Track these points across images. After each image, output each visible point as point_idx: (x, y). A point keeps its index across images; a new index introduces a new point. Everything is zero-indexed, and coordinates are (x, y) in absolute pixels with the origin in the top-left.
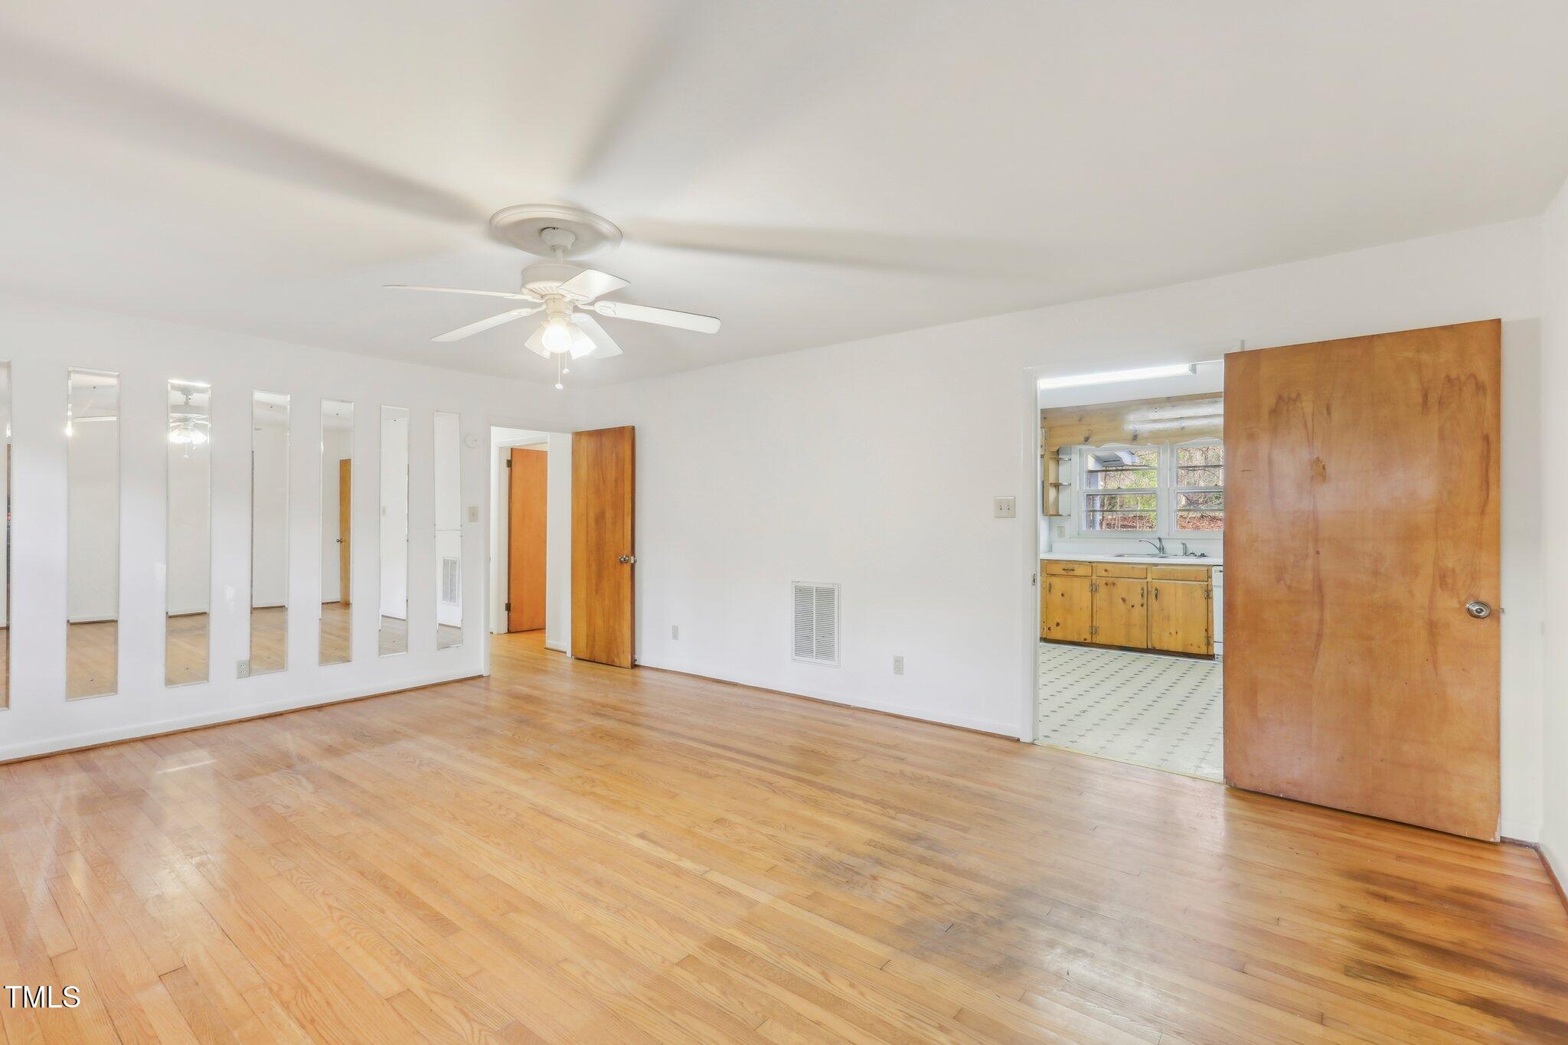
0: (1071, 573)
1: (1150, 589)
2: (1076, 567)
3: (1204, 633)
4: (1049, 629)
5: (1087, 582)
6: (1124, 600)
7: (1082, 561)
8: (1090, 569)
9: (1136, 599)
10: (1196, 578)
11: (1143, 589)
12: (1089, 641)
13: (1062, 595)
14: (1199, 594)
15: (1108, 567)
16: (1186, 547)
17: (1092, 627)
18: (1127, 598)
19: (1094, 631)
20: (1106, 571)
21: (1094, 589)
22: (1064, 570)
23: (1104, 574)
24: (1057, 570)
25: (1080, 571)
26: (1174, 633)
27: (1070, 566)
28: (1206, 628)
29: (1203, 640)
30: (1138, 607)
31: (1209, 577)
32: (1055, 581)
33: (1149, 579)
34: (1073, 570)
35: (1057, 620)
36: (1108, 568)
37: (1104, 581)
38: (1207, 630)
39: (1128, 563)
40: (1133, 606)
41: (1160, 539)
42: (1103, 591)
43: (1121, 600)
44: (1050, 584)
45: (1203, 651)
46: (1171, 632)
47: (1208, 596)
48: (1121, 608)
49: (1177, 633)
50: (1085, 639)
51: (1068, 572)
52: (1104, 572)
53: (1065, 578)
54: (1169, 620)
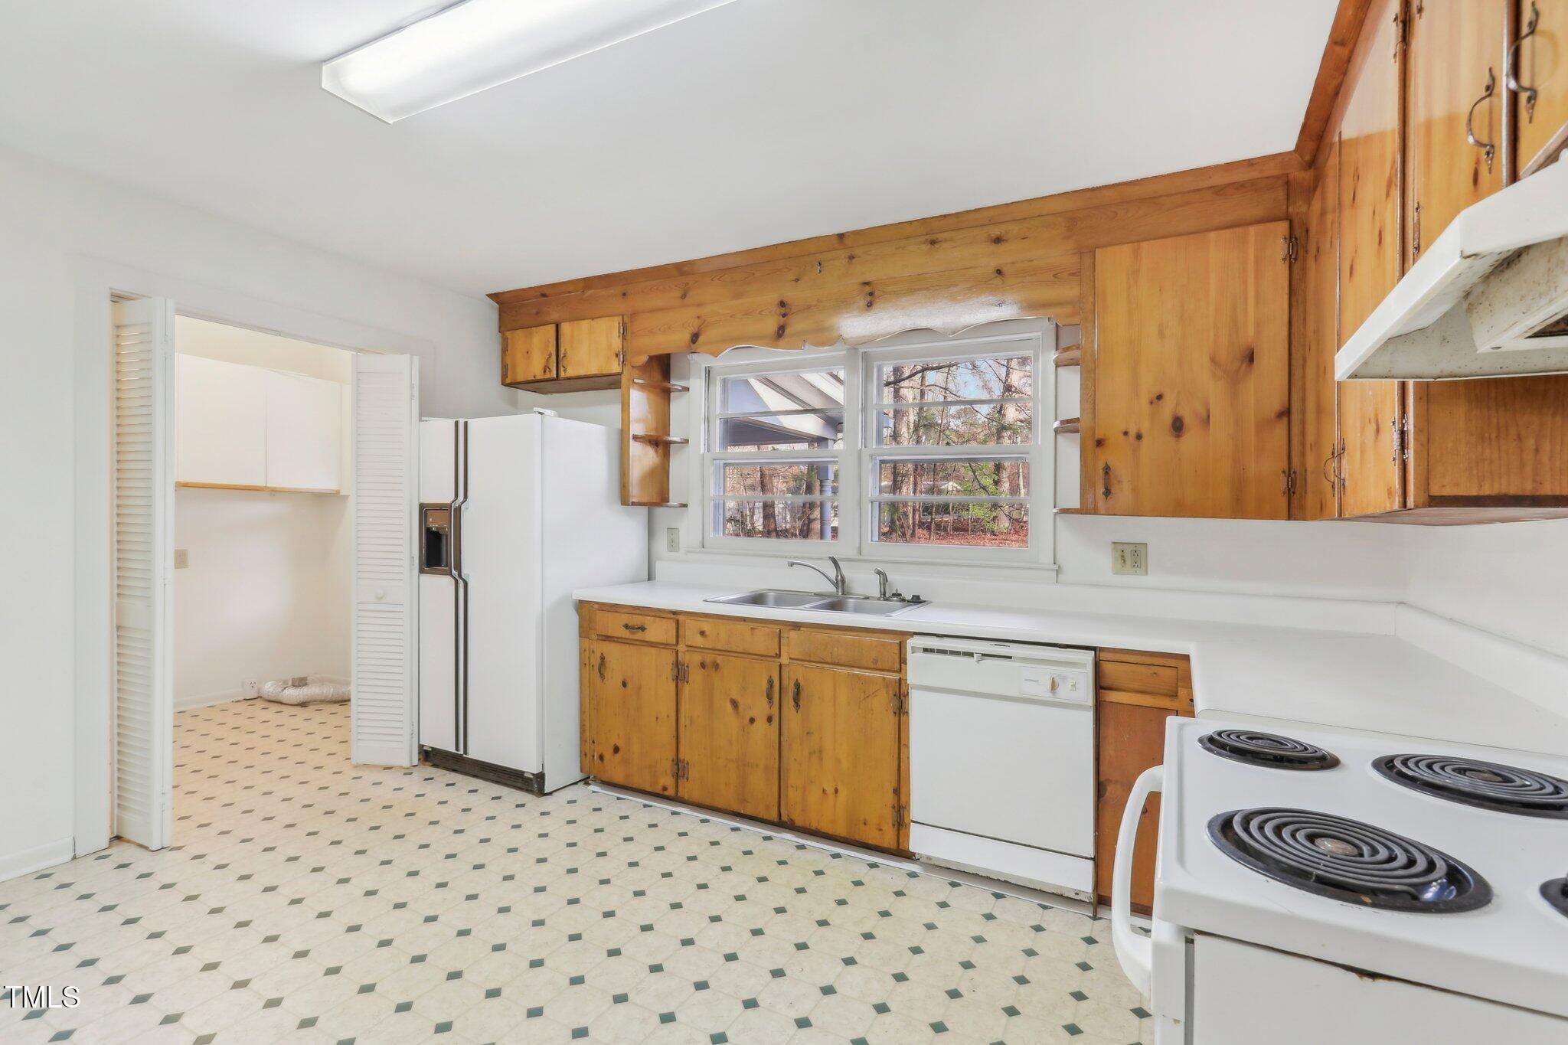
0: (639, 635)
1: (785, 682)
2: (647, 621)
3: (890, 798)
4: (601, 757)
5: (668, 657)
6: (735, 704)
7: (659, 610)
8: (672, 626)
9: (760, 707)
10: (876, 661)
11: (771, 683)
12: (671, 792)
13: (624, 684)
14: (882, 703)
15: (706, 627)
16: (885, 580)
17: (677, 761)
18: (741, 702)
19: (680, 769)
20: (702, 633)
21: (680, 674)
22: (627, 627)
23: (699, 641)
24: (615, 625)
25: (658, 631)
26: (830, 790)
27: (637, 620)
28: (894, 784)
29: (889, 815)
30: (761, 725)
31: (903, 661)
32: (611, 650)
33: (784, 660)
34: (642, 629)
35: (614, 740)
36: (705, 629)
37: (697, 658)
38: (897, 791)
39: (744, 620)
40: (752, 720)
41: (835, 561)
42: (696, 676)
43: (729, 706)
44: (602, 658)
45: (888, 840)
46: (826, 788)
47: (901, 709)
48: (729, 721)
49: (836, 791)
50: (665, 789)
51: (633, 633)
52: (699, 635)
53: (628, 646)
54: (821, 759)
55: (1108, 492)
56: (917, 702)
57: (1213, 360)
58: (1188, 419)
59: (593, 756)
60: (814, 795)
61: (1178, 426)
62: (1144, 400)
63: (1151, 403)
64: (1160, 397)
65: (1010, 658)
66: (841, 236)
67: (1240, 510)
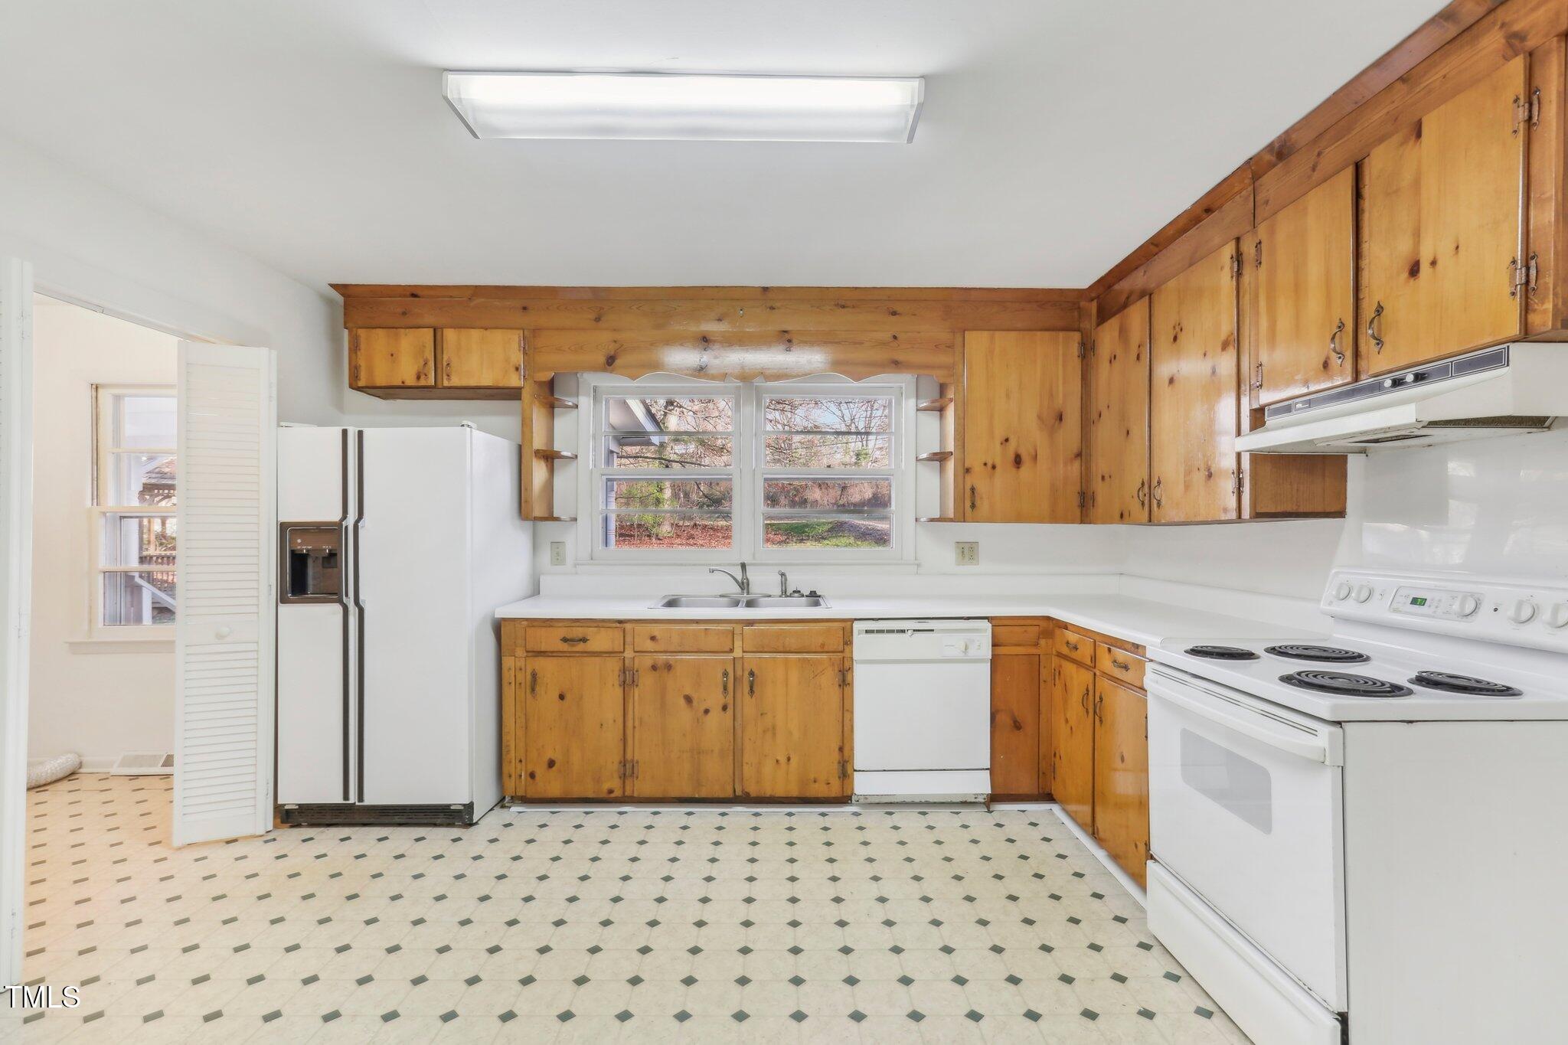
0: (581, 647)
1: (739, 673)
2: (590, 632)
3: (836, 756)
4: (532, 775)
5: (613, 666)
6: (688, 699)
7: (603, 621)
8: (619, 635)
9: (714, 698)
10: (823, 645)
11: (726, 674)
12: (617, 793)
13: (562, 697)
14: (828, 679)
15: (656, 630)
16: (786, 580)
17: (624, 763)
18: (694, 696)
19: (627, 769)
20: (653, 638)
21: (628, 679)
22: (565, 640)
23: (649, 645)
24: (551, 640)
25: (600, 641)
26: (783, 759)
27: (578, 632)
28: (839, 743)
29: (835, 768)
30: (715, 716)
31: (848, 642)
32: (545, 666)
33: (738, 653)
34: (584, 640)
35: (550, 754)
36: (656, 633)
37: (648, 661)
38: (841, 749)
39: (697, 622)
40: (707, 711)
41: (743, 566)
42: (647, 681)
43: (682, 702)
44: (534, 675)
45: (835, 791)
46: (779, 758)
47: (844, 679)
48: (683, 717)
49: (789, 759)
50: (611, 791)
51: (573, 646)
52: (649, 641)
53: (566, 658)
54: (774, 734)
55: (973, 506)
56: (861, 675)
57: (1039, 417)
58: (1025, 457)
59: (521, 776)
60: (768, 768)
61: (1018, 461)
62: (998, 439)
63: (1002, 444)
64: (1007, 440)
65: (933, 630)
66: (765, 289)
67: (1054, 518)
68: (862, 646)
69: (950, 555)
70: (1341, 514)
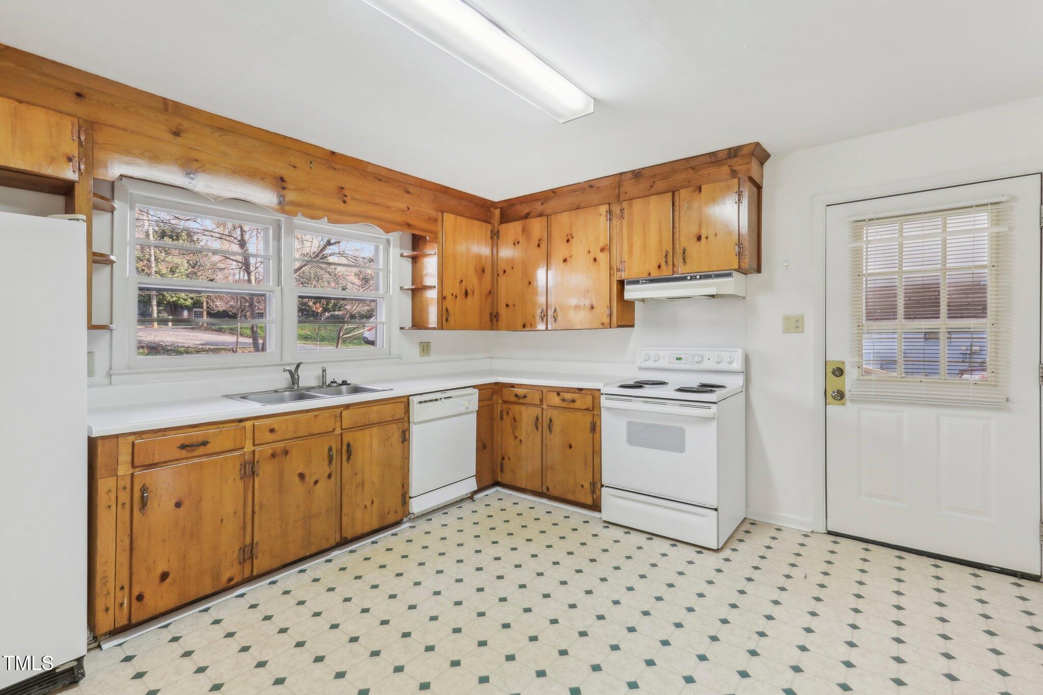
0: (200, 451)
1: (339, 446)
2: (211, 435)
3: (399, 490)
4: (139, 597)
5: (235, 462)
6: (302, 476)
7: (224, 422)
8: (239, 432)
9: (319, 469)
11: (330, 449)
12: (237, 579)
13: (178, 505)
15: (274, 423)
17: (243, 548)
18: (306, 472)
19: (248, 554)
20: (272, 431)
21: (249, 470)
22: (181, 446)
23: (269, 437)
24: (166, 449)
26: (368, 503)
27: (197, 434)
28: (402, 482)
29: (398, 500)
30: (323, 483)
31: (407, 412)
32: (157, 477)
33: (338, 432)
34: (205, 443)
35: (162, 568)
36: (275, 426)
37: (268, 450)
38: (403, 486)
39: (308, 411)
40: (316, 482)
42: (266, 470)
43: (297, 479)
44: (144, 491)
45: (400, 515)
46: (366, 504)
47: (405, 438)
48: (297, 490)
49: (373, 502)
50: (230, 580)
51: (193, 451)
52: (269, 434)
53: (183, 465)
54: (363, 487)
55: (447, 320)
56: (416, 432)
57: (475, 269)
58: (469, 292)
60: (359, 514)
61: (466, 294)
62: (458, 281)
63: (459, 283)
64: (462, 281)
65: (451, 397)
67: (481, 327)
68: (418, 412)
69: (416, 350)
70: (633, 326)
